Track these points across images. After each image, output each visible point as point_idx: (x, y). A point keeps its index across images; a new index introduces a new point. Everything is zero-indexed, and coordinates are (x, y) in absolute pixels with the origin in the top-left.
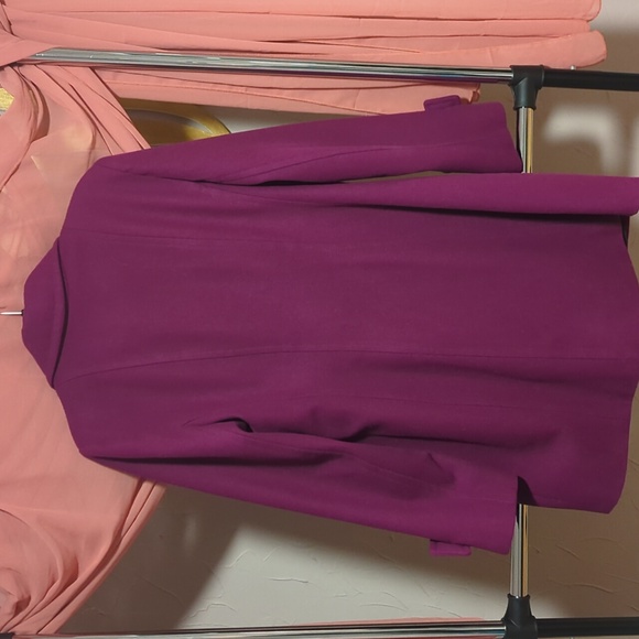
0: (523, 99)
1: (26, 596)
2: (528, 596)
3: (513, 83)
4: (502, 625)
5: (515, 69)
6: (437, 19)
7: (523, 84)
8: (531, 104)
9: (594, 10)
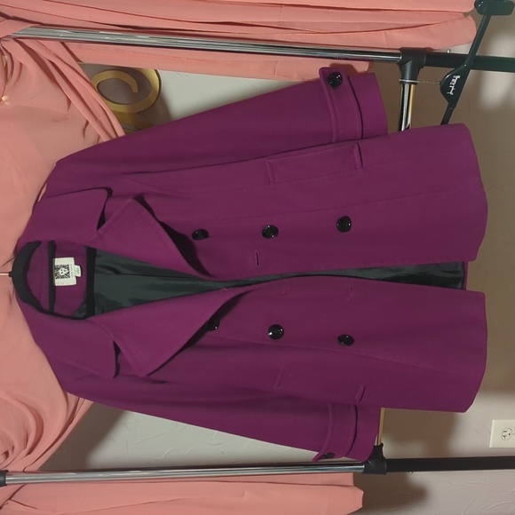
0: (408, 76)
4: (361, 464)
7: (409, 66)
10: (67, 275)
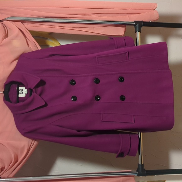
0: (137, 29)
1: (4, 166)
2: (143, 164)
3: (135, 25)
4: (136, 172)
5: (135, 22)
6: (114, 9)
7: (137, 25)
8: (140, 31)
9: (155, 7)
10: (22, 93)
